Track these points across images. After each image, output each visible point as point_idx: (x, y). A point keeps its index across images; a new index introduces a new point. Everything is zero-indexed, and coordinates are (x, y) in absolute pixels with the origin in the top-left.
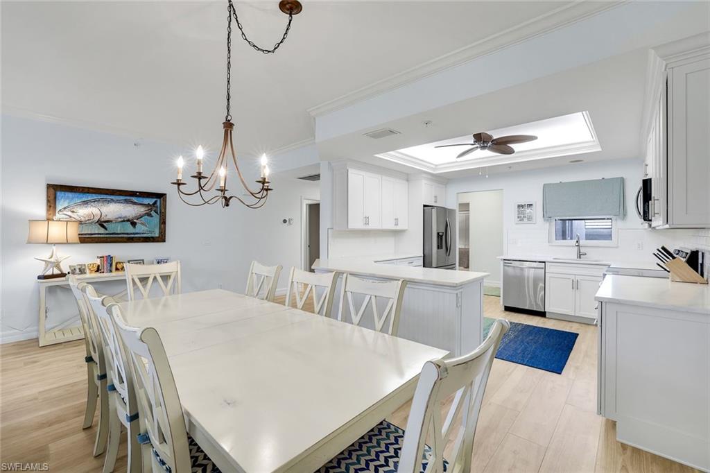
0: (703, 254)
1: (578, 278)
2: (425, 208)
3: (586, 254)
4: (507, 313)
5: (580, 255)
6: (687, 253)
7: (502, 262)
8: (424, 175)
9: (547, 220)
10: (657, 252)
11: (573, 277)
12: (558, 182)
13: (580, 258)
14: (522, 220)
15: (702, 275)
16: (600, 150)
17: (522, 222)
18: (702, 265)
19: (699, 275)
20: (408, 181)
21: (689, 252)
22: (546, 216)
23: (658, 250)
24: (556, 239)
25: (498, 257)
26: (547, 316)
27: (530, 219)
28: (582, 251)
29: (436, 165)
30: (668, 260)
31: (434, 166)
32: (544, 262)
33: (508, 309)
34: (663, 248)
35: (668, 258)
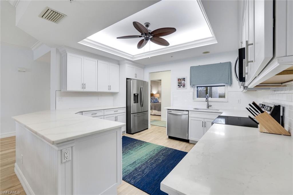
0: (283, 108)
1: (206, 120)
2: (128, 80)
3: (211, 106)
4: (170, 140)
5: (208, 106)
6: (271, 108)
7: (167, 111)
8: (126, 61)
9: (193, 87)
10: (249, 107)
11: (203, 120)
12: (198, 65)
13: (208, 108)
14: (180, 87)
15: (283, 125)
16: (217, 43)
17: (180, 88)
18: (283, 117)
19: (280, 125)
20: (119, 64)
21: (273, 106)
22: (192, 85)
23: (250, 105)
24: (197, 97)
25: (165, 108)
26: (190, 142)
27: (184, 86)
28: (210, 104)
29: (133, 56)
30: (257, 113)
31: (132, 56)
32: (188, 111)
33: (170, 138)
34: (254, 103)
35: (258, 112)
